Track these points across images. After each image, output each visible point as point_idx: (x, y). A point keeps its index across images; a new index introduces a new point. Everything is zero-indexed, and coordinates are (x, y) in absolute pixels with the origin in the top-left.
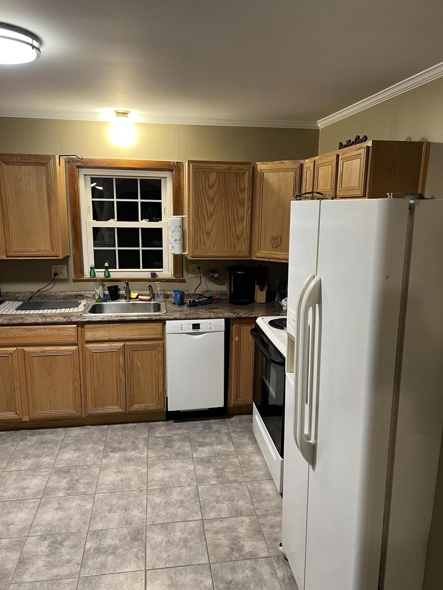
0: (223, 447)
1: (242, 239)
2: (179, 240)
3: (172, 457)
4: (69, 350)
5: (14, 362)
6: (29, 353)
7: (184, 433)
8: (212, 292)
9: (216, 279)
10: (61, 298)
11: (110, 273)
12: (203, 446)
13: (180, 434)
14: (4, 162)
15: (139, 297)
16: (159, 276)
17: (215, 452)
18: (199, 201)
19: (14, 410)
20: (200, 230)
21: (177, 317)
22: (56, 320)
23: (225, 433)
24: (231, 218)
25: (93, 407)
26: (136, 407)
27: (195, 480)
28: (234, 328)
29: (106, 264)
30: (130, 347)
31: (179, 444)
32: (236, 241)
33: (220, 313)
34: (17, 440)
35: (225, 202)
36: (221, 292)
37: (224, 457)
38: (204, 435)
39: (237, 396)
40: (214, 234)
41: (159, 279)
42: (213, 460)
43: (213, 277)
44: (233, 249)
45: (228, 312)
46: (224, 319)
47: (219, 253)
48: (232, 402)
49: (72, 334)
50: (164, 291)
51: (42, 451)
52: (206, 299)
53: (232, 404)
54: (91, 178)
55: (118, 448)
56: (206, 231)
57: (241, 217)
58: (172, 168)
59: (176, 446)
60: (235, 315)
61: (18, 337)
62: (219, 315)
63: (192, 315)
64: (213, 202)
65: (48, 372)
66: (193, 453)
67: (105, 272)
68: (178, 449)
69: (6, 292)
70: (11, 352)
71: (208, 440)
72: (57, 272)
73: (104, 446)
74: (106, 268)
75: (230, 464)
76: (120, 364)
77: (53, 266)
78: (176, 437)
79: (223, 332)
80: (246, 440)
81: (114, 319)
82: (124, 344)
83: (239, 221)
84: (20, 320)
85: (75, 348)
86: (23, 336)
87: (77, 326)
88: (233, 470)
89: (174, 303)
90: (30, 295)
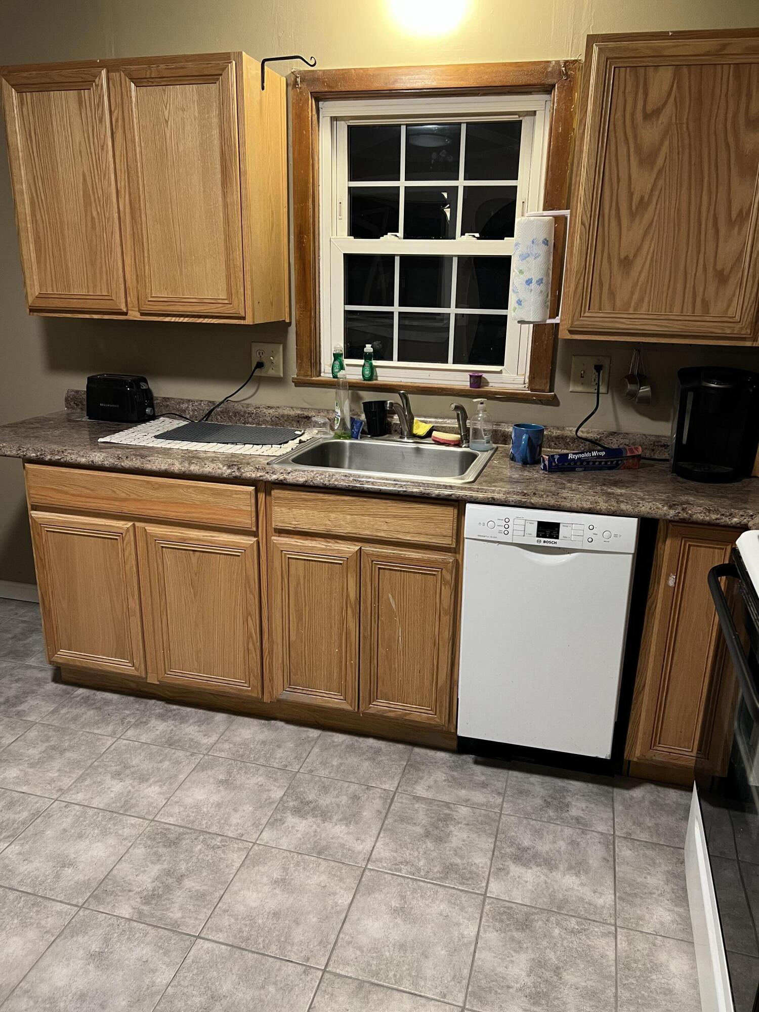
0: (582, 884)
1: (733, 282)
2: (540, 282)
3: (431, 875)
4: (237, 546)
5: (127, 553)
6: (156, 538)
7: (487, 805)
8: (631, 436)
9: (644, 401)
10: (268, 422)
11: (377, 369)
12: (526, 865)
13: (478, 804)
14: (132, 79)
15: (435, 434)
16: (491, 384)
17: (552, 897)
18: (610, 163)
19: (129, 657)
20: (603, 251)
21: (496, 496)
22: (210, 470)
23: (602, 834)
24: (704, 215)
25: (286, 685)
26: (380, 706)
27: (465, 982)
28: (667, 549)
29: (368, 348)
30: (374, 559)
31: (465, 836)
32: (712, 288)
33: (629, 499)
34: (129, 722)
35: (690, 162)
36: (653, 438)
37: (573, 920)
38: (538, 824)
39: (655, 739)
40: (643, 266)
41: (491, 392)
42: (540, 923)
43: (633, 394)
44: (698, 311)
45: (655, 500)
46: (636, 519)
47: (655, 322)
48: (636, 751)
49: (244, 508)
50: (498, 424)
51: (156, 765)
52: (603, 453)
53: (638, 753)
54: (348, 126)
55: (312, 805)
56: (619, 254)
57: (741, 211)
58: (550, 81)
59: (454, 840)
60: (672, 513)
61: (135, 500)
62: (623, 507)
63: (542, 496)
64: (652, 164)
65: (193, 587)
66: (492, 879)
67: (363, 366)
68: (456, 852)
69: (164, 398)
70: (121, 531)
71: (544, 847)
72: (263, 360)
73: (286, 788)
74: (368, 357)
75: (587, 956)
76: (348, 596)
77: (256, 347)
78: (464, 811)
79: (630, 558)
80: (655, 880)
81: (336, 483)
82: (361, 548)
83: (731, 224)
84: (138, 461)
85: (250, 541)
86: (144, 498)
87: (257, 492)
88: (590, 983)
89: (513, 459)
90: (207, 409)
